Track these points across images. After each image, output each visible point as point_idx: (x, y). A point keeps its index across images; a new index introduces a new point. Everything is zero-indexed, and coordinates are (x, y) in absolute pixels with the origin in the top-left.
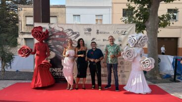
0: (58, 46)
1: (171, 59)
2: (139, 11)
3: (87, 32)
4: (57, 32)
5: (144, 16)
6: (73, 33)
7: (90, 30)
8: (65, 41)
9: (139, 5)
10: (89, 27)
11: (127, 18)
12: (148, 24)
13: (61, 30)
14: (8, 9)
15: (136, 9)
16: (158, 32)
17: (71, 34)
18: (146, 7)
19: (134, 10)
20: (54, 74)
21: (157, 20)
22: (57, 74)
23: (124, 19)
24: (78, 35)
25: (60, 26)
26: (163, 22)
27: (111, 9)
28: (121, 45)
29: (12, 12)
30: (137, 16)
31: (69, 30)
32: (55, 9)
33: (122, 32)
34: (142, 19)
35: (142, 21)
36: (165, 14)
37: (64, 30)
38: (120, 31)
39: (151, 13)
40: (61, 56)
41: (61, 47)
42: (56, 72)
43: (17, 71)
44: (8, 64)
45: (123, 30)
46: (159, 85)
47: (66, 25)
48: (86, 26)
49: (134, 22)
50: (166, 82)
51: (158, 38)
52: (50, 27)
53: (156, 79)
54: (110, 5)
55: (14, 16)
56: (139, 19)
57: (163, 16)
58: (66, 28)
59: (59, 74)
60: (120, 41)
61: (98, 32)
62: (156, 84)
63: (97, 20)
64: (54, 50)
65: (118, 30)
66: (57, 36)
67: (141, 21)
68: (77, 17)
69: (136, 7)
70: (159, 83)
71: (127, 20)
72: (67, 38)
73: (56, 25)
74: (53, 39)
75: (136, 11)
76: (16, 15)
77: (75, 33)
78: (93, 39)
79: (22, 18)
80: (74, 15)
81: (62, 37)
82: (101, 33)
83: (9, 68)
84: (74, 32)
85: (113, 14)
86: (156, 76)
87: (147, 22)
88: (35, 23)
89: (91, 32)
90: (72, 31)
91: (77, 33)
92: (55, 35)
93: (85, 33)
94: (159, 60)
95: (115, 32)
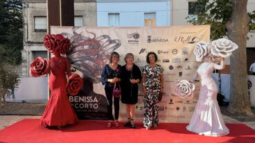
0: (87, 62)
2: (215, 4)
3: (133, 39)
5: (225, 11)
6: (111, 42)
7: (137, 36)
8: (97, 54)
10: (134, 31)
11: (196, 17)
12: (230, 26)
13: (92, 37)
15: (211, 1)
16: (248, 38)
19: (208, 4)
20: (82, 106)
21: (245, 19)
22: (87, 106)
23: (191, 19)
24: (118, 45)
25: (90, 30)
27: (169, 3)
28: (186, 59)
29: (12, 11)
30: (212, 12)
31: (105, 37)
33: (189, 38)
34: (220, 18)
35: (221, 20)
37: (97, 36)
38: (186, 37)
39: (235, 9)
40: (92, 77)
41: (92, 64)
42: (84, 103)
45: (189, 35)
46: (249, 124)
47: (100, 30)
48: (131, 30)
49: (208, 22)
51: (248, 49)
52: (74, 33)
53: (244, 114)
55: (16, 17)
56: (216, 18)
58: (99, 34)
59: (89, 106)
60: (185, 53)
62: (244, 123)
63: (146, 21)
64: (82, 68)
66: (86, 47)
67: (218, 21)
68: (114, 16)
70: (250, 120)
71: (196, 19)
72: (101, 50)
73: (84, 30)
74: (80, 51)
75: (211, 5)
77: (114, 41)
78: (143, 50)
79: (29, 19)
80: (109, 14)
81: (93, 48)
82: (154, 41)
83: (11, 96)
84: (112, 39)
85: (172, 10)
86: (245, 110)
87: (229, 22)
88: (51, 27)
89: (139, 39)
91: (117, 42)
92: (82, 45)
93: (129, 41)
94: (250, 85)
95: (178, 38)
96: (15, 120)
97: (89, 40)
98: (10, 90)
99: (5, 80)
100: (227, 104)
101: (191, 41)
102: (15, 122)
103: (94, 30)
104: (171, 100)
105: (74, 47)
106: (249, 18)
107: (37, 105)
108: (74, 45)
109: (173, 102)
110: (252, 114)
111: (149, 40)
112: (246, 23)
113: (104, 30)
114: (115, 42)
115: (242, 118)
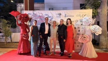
3: (58, 16)
4: (38, 17)
6: (49, 17)
15: (91, 1)
24: (52, 19)
25: (40, 12)
37: (43, 15)
44: (8, 38)
45: (83, 14)
61: (66, 16)
65: (80, 14)
79: (19, 11)
82: (68, 16)
87: (99, 9)
89: (61, 16)
90: (48, 15)
91: (52, 17)
93: (57, 17)
95: (78, 15)
104: (75, 42)
109: (76, 43)
111: (65, 16)
112: (107, 9)
113: (46, 12)
114: (51, 17)
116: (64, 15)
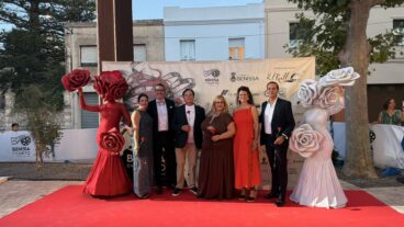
1: (399, 132)
2: (324, 28)
3: (211, 77)
4: (148, 80)
5: (337, 37)
6: (182, 81)
7: (216, 73)
9: (322, 15)
10: (213, 67)
11: (297, 44)
12: (343, 57)
13: (157, 75)
14: (44, 32)
15: (317, 24)
16: (369, 73)
17: (177, 83)
18: (340, 18)
19: (314, 27)
21: (364, 47)
23: (291, 47)
24: (192, 86)
26: (378, 51)
27: (263, 24)
29: (51, 38)
30: (320, 38)
31: (173, 74)
32: (141, 28)
33: (287, 76)
34: (331, 46)
35: (332, 49)
36: (384, 33)
37: (163, 74)
38: (282, 74)
39: (350, 33)
43: (67, 162)
45: (288, 71)
46: (372, 192)
47: (166, 66)
48: (209, 65)
49: (314, 53)
50: (389, 185)
51: (369, 86)
52: (133, 70)
53: (365, 177)
54: (262, 15)
56: (326, 45)
57: (379, 37)
58: (166, 70)
60: (282, 95)
62: (365, 189)
63: (231, 49)
66: (149, 89)
67: (328, 50)
68: (188, 45)
69: (318, 19)
70: (372, 186)
71: (298, 48)
72: (169, 92)
73: (146, 66)
75: (319, 29)
76: (61, 44)
78: (224, 92)
79: (73, 49)
80: (181, 41)
82: (240, 79)
83: (51, 155)
84: (184, 78)
85: (267, 34)
86: (366, 172)
87: (342, 52)
88: (103, 63)
89: (219, 78)
90: (179, 76)
91: (190, 81)
92: (144, 86)
94: (372, 136)
95: (272, 75)
96: (55, 186)
97: (153, 79)
98: (49, 147)
99: (41, 134)
100: (342, 163)
101: (289, 78)
102: (56, 189)
103: (160, 67)
105: (134, 89)
106: (369, 45)
107: (85, 166)
108: (133, 86)
110: (376, 177)
111: (233, 78)
112: (366, 53)
113: (173, 66)
114: (188, 82)
115: (363, 182)
116: (230, 76)
